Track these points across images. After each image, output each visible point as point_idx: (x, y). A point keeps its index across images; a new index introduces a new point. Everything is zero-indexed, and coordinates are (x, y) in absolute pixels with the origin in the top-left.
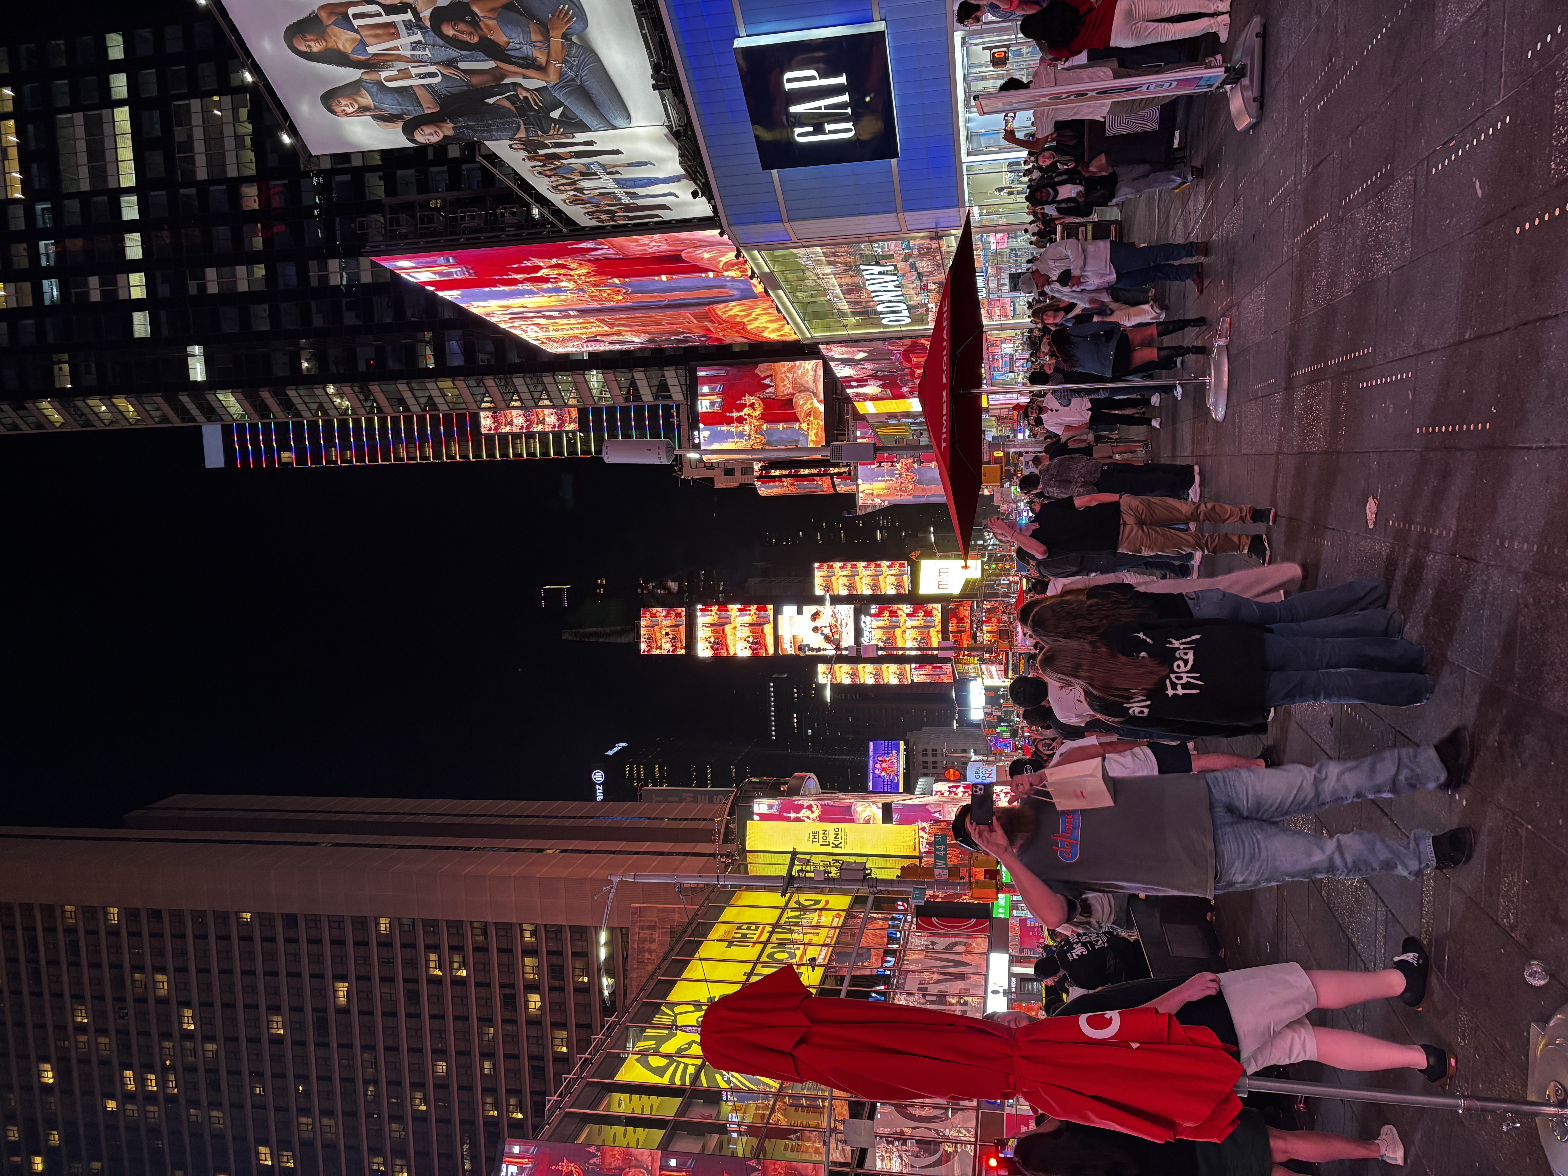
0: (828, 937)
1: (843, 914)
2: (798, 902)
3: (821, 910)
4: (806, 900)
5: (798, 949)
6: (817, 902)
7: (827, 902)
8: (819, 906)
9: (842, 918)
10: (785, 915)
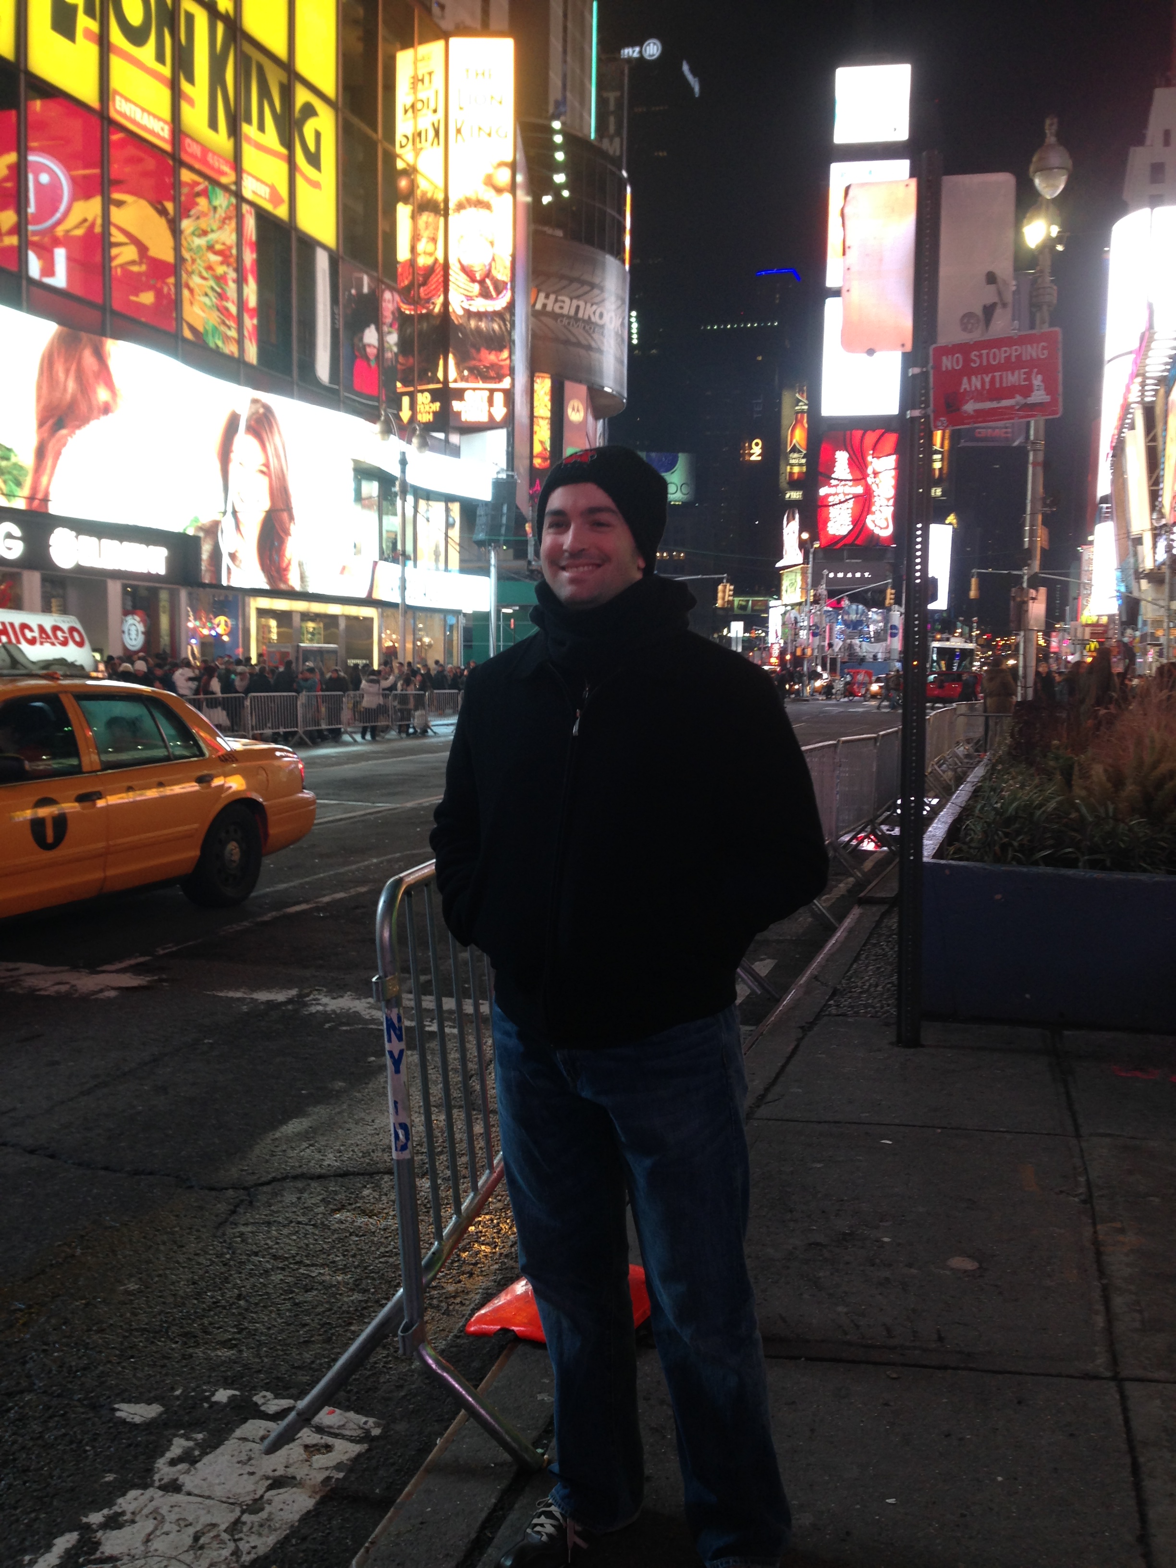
0: (205, 150)
1: (282, 212)
2: (309, 111)
3: (291, 161)
4: (318, 135)
5: (160, 58)
6: (314, 160)
7: (316, 185)
8: (300, 158)
9: (268, 207)
10: (268, 65)
